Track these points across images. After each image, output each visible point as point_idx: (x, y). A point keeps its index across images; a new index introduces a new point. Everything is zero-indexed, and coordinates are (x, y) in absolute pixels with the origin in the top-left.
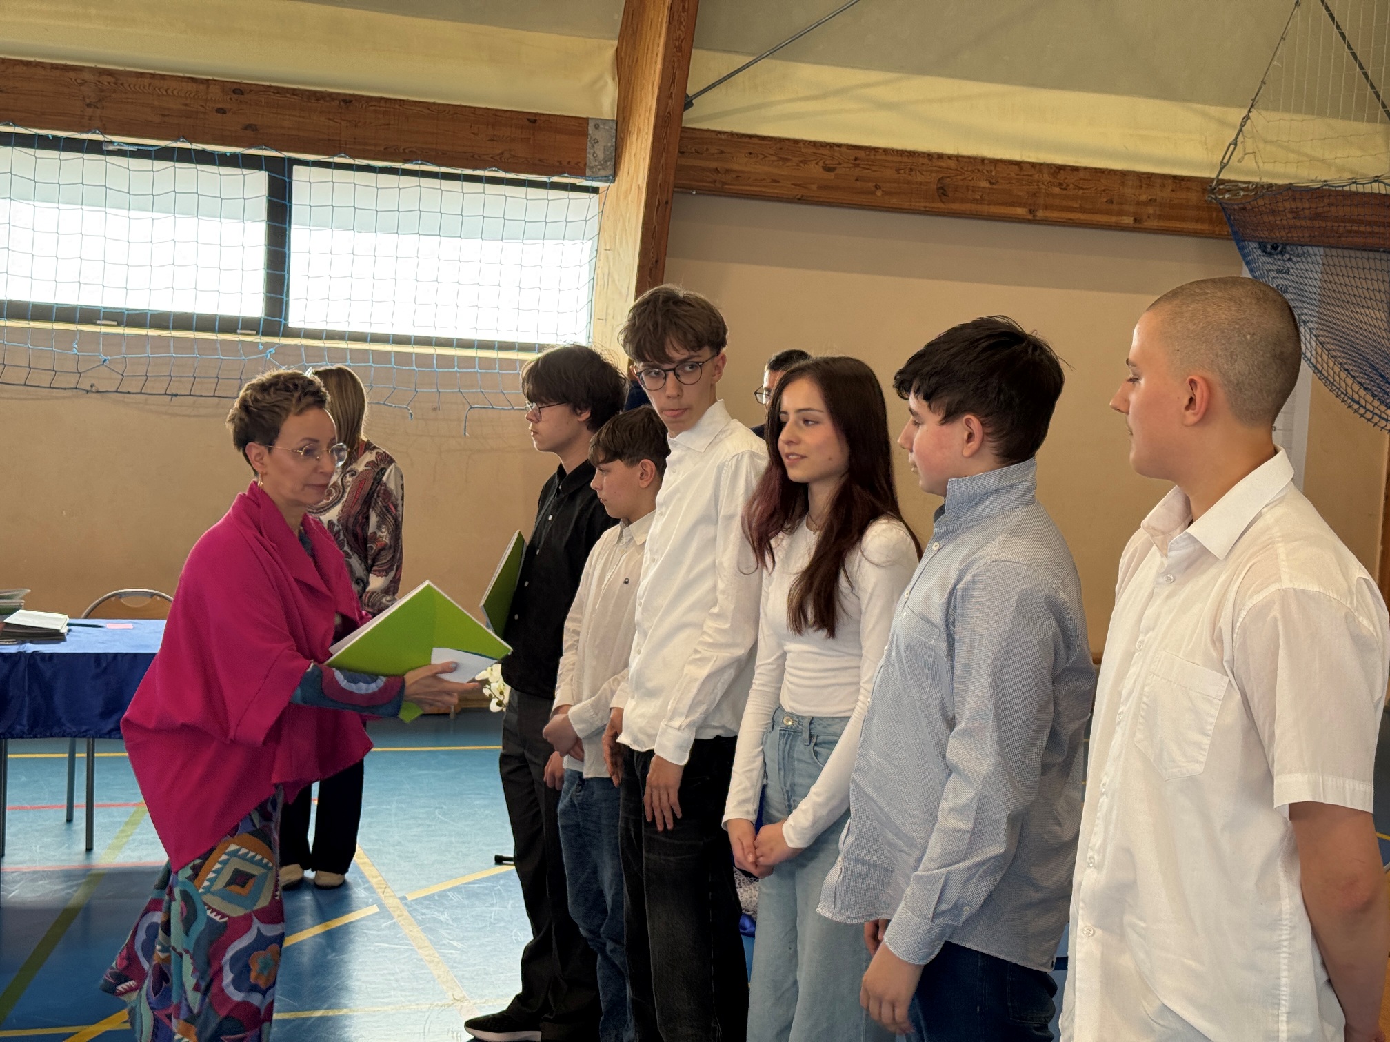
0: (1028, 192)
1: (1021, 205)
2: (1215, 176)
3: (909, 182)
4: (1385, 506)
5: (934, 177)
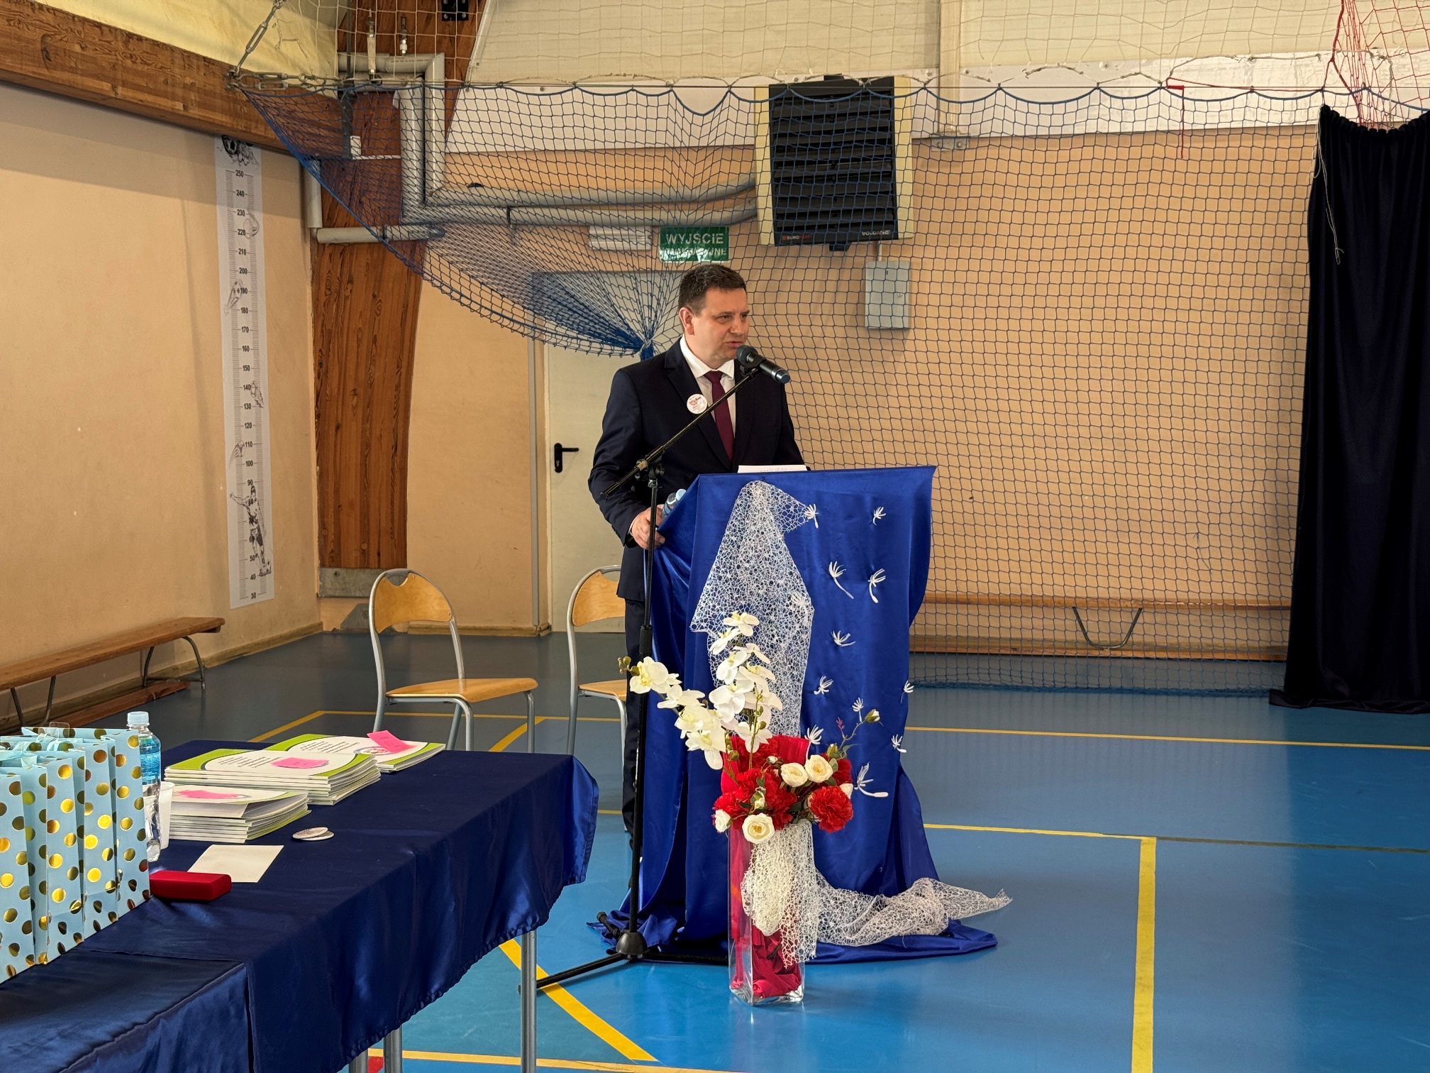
0: (109, 63)
1: (106, 79)
2: (235, 63)
3: (19, 39)
4: (318, 425)
5: (38, 34)
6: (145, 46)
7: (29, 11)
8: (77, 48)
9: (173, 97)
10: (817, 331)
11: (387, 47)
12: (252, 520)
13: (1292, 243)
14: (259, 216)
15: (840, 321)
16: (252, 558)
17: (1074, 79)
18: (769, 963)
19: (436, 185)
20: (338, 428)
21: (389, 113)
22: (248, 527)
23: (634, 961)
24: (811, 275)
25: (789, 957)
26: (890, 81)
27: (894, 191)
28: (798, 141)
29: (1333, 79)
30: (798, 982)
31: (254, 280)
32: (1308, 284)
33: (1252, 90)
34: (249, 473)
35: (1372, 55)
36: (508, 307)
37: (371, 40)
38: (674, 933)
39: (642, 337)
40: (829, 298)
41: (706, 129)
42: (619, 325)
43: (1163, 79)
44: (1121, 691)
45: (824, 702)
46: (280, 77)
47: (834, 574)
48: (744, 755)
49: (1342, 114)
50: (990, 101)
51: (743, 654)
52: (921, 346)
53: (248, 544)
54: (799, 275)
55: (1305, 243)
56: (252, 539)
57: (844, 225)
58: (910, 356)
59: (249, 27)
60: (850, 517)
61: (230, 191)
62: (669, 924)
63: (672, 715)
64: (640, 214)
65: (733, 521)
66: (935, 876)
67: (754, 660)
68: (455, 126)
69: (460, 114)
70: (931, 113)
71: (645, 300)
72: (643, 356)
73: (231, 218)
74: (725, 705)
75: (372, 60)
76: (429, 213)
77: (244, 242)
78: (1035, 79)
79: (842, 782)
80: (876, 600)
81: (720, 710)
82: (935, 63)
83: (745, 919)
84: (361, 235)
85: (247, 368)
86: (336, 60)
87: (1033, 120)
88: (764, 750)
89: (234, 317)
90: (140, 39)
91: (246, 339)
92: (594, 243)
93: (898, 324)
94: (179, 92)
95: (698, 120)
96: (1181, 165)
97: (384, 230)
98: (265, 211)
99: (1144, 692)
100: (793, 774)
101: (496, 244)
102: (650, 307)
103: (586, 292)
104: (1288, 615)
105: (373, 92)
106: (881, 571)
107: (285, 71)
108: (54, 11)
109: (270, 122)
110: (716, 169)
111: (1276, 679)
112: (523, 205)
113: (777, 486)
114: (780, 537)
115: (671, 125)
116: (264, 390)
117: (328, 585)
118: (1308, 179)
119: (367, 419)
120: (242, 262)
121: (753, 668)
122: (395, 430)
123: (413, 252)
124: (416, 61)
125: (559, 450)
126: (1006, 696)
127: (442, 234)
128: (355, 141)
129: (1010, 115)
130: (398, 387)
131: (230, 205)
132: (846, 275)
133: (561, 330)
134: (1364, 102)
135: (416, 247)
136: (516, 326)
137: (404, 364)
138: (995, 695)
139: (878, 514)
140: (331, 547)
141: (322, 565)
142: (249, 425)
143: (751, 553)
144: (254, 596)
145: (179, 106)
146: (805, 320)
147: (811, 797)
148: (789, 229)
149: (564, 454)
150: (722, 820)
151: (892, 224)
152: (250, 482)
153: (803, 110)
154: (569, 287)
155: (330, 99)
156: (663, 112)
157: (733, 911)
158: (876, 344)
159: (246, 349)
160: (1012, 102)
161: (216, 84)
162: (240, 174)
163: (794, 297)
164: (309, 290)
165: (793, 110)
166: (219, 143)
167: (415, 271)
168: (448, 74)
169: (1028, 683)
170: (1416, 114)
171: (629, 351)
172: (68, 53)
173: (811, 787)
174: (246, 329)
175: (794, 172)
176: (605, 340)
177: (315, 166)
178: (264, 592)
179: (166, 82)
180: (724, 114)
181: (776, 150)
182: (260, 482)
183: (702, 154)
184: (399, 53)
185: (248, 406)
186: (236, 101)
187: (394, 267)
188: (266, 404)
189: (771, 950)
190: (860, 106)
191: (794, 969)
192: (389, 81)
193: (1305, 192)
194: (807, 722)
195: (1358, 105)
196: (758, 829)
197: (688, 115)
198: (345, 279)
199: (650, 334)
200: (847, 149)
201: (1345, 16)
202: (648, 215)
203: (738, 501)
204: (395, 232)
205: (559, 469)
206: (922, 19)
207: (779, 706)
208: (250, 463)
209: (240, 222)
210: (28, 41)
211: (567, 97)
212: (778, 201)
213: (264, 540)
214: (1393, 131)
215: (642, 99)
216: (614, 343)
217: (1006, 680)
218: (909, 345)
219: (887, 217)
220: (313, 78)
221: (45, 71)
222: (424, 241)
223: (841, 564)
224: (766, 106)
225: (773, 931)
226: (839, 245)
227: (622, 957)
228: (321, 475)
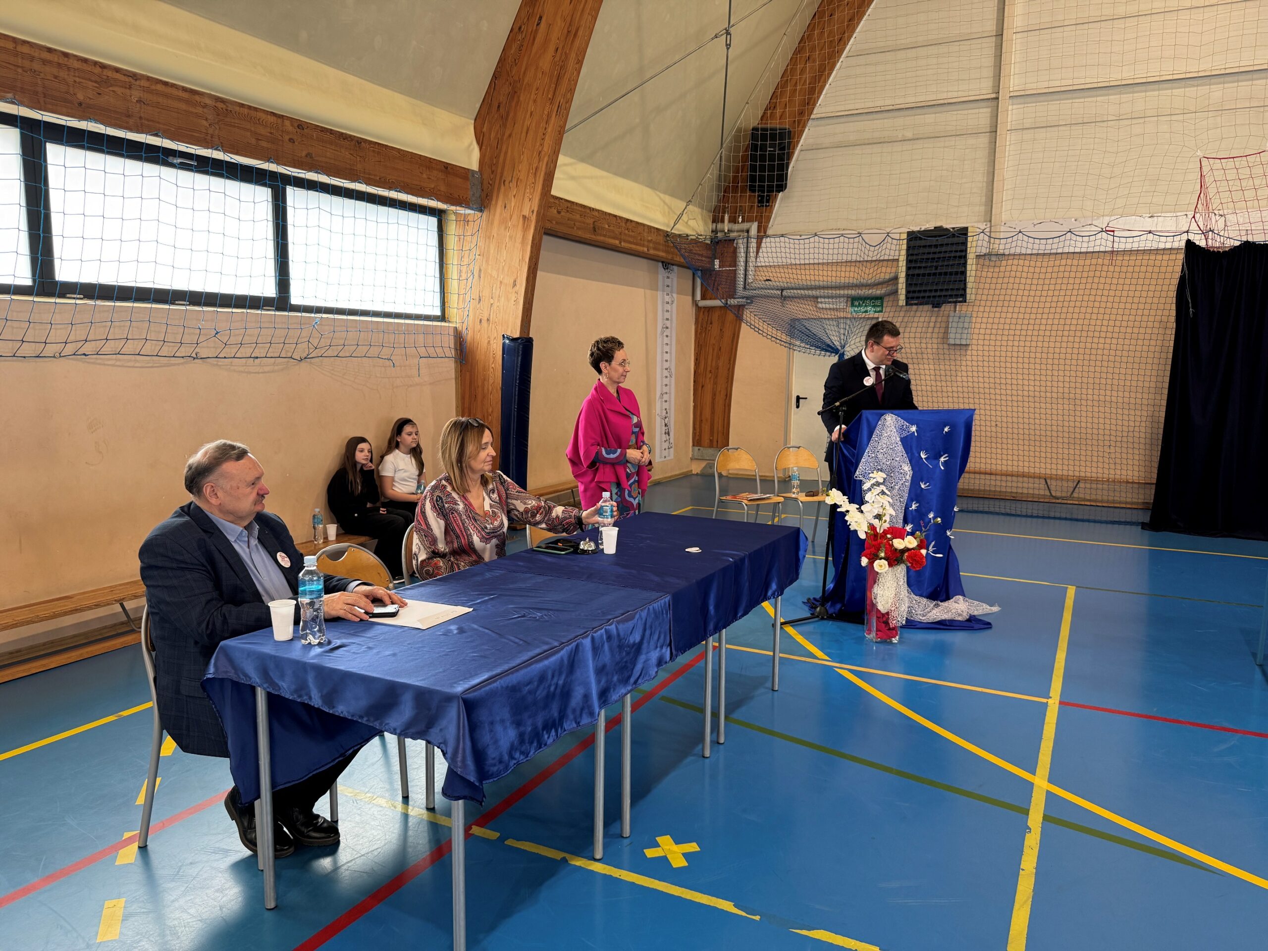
0: (619, 232)
1: (617, 239)
2: (669, 230)
3: (584, 223)
4: (694, 386)
5: (592, 220)
6: (633, 224)
7: (589, 211)
8: (607, 226)
9: (643, 246)
10: (924, 346)
11: (733, 220)
12: (666, 425)
13: (1168, 307)
14: (675, 295)
15: (935, 341)
16: (665, 441)
17: (1057, 227)
18: (883, 625)
19: (750, 279)
20: (703, 387)
21: (732, 249)
22: (664, 428)
23: (823, 619)
24: (922, 319)
25: (893, 623)
26: (966, 229)
27: (965, 280)
28: (920, 257)
29: (1194, 226)
30: (897, 634)
31: (671, 323)
32: (1175, 326)
33: (1150, 232)
34: (666, 405)
35: (1215, 214)
36: (779, 335)
37: (726, 217)
38: (841, 609)
39: (840, 348)
40: (930, 330)
41: (876, 253)
42: (829, 343)
43: (1104, 227)
44: (1066, 519)
45: (914, 513)
46: (687, 235)
47: (923, 456)
48: (876, 535)
49: (1197, 243)
50: (1015, 238)
51: (878, 490)
52: (975, 353)
53: (664, 435)
54: (916, 319)
55: (1174, 307)
56: (665, 433)
57: (940, 296)
58: (969, 358)
59: (675, 214)
60: (931, 431)
61: (663, 285)
62: (838, 606)
63: (843, 514)
64: (842, 292)
65: (877, 432)
66: (964, 595)
67: (883, 493)
68: (760, 254)
69: (763, 249)
70: (985, 244)
71: (842, 331)
72: (839, 357)
73: (663, 296)
74: (868, 512)
75: (726, 226)
76: (747, 293)
77: (668, 307)
78: (1038, 228)
79: (921, 548)
80: (942, 468)
81: (866, 514)
82: (989, 219)
83: (873, 605)
84: (717, 303)
85: (667, 361)
86: (711, 226)
87: (1036, 246)
88: (885, 532)
89: (663, 339)
90: (631, 221)
91: (667, 349)
92: (820, 305)
93: (964, 342)
94: (646, 243)
95: (872, 249)
96: (1111, 268)
97: (727, 300)
98: (678, 293)
99: (1077, 520)
100: (898, 544)
101: (775, 307)
102: (844, 334)
103: (816, 329)
104: (1154, 486)
105: (726, 240)
106: (946, 455)
107: (690, 232)
108: (598, 211)
109: (682, 255)
110: (879, 271)
111: (1146, 518)
112: (789, 289)
113: (898, 416)
114: (898, 439)
115: (859, 251)
116: (673, 370)
117: (696, 454)
118: (1178, 275)
119: (715, 383)
120: (667, 315)
121: (882, 496)
122: (727, 389)
123: (739, 310)
124: (745, 226)
125: (798, 398)
126: (1008, 518)
127: (752, 302)
128: (717, 262)
129: (1025, 244)
130: (729, 369)
131: (663, 291)
132: (939, 319)
133: (803, 345)
134: (1210, 237)
135: (740, 308)
136: (782, 343)
137: (732, 359)
138: (1002, 517)
139: (946, 429)
140: (697, 438)
141: (693, 445)
142: (666, 385)
143: (885, 446)
144: (665, 457)
145: (646, 249)
146: (918, 340)
147: (906, 554)
148: (913, 298)
149: (801, 400)
150: (864, 561)
151: (964, 296)
152: (666, 409)
153: (923, 243)
154: (807, 325)
155: (707, 244)
156: (856, 245)
157: (868, 602)
158: (952, 352)
159: (667, 352)
160: (1026, 238)
161: (661, 239)
162: (668, 277)
163: (913, 330)
164: (693, 327)
165: (918, 243)
166: (660, 264)
167: (739, 319)
168: (759, 231)
169: (1019, 513)
170: (1237, 243)
171: (833, 354)
172: (603, 228)
173: (906, 550)
174: (667, 344)
175: (917, 272)
176: (823, 349)
177: (699, 273)
178: (669, 456)
179: (641, 239)
180: (885, 245)
181: (909, 261)
182: (670, 409)
183: (873, 264)
184: (738, 223)
185: (666, 377)
186: (668, 246)
187: (730, 316)
188: (673, 377)
189: (884, 619)
190: (951, 240)
191: (894, 629)
192: (733, 235)
193: (1176, 282)
194: (906, 521)
195: (1206, 239)
196: (881, 566)
197: (868, 246)
198: (709, 322)
199: (843, 347)
200: (944, 261)
201: (1202, 195)
202: (846, 292)
203: (880, 423)
204: (732, 302)
205: (798, 407)
206: (984, 199)
207: (894, 513)
208: (666, 401)
209: (667, 298)
210: (587, 224)
211: (812, 240)
212: (908, 285)
213: (671, 434)
214: (1225, 252)
215: (846, 240)
216: (826, 351)
217: (1008, 511)
218: (969, 352)
219: (961, 292)
220: (701, 235)
221: (594, 237)
222: (743, 306)
223: (927, 452)
224: (905, 242)
225: (886, 611)
226: (937, 305)
227: (818, 617)
228: (695, 407)
